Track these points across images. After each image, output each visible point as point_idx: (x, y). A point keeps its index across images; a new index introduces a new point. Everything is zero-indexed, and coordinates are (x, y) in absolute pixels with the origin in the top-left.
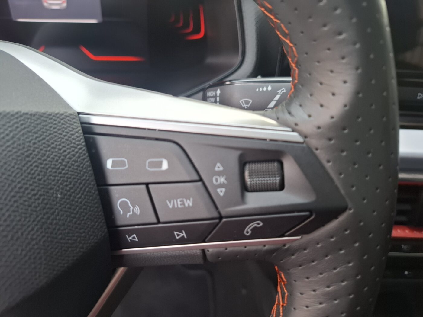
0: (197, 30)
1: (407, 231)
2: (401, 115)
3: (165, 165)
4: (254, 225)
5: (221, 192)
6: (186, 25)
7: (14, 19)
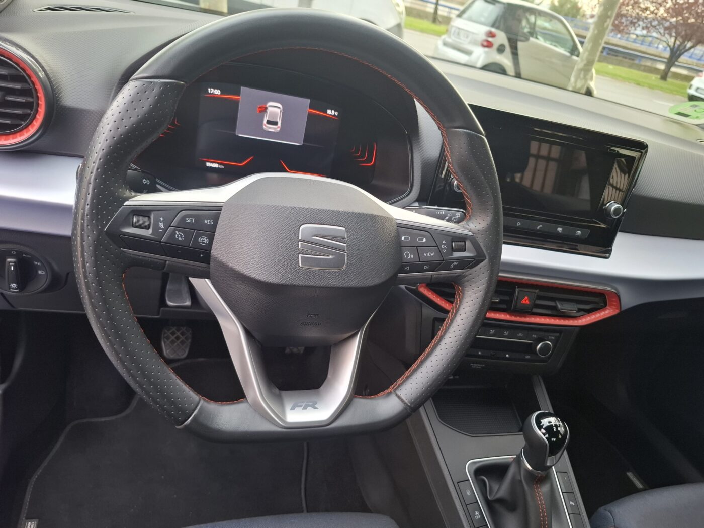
0: (369, 160)
1: (508, 316)
2: (504, 235)
3: (425, 240)
4: (455, 263)
5: (445, 251)
6: (362, 156)
7: (237, 134)
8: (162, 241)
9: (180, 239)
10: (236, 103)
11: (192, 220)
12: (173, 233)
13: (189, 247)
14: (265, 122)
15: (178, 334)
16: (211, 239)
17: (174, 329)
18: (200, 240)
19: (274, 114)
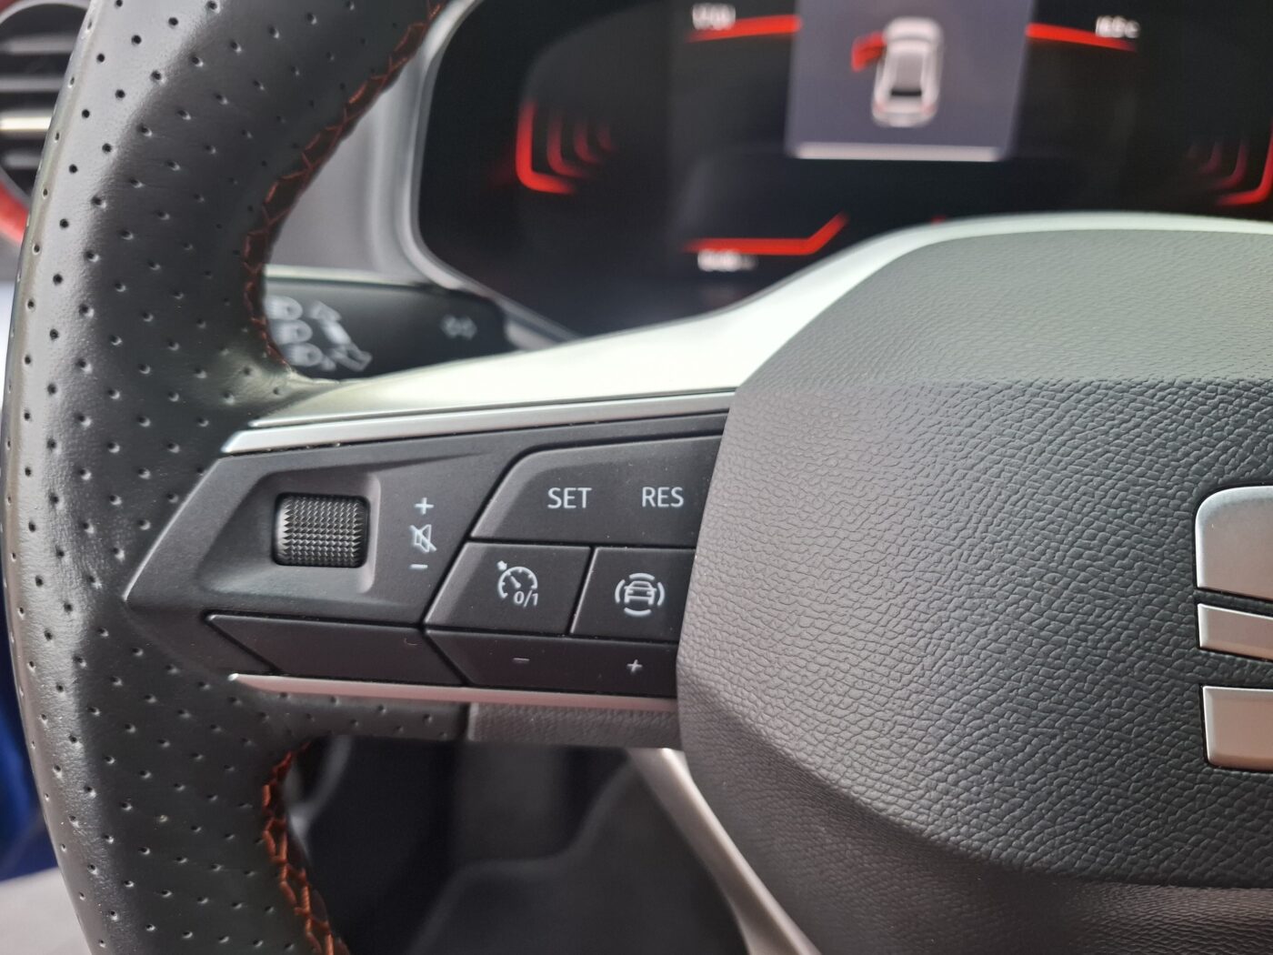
8: (428, 619)
9: (520, 599)
10: (782, 48)
11: (578, 495)
12: (486, 573)
13: (567, 633)
14: (881, 93)
16: (678, 581)
18: (625, 592)
19: (911, 64)
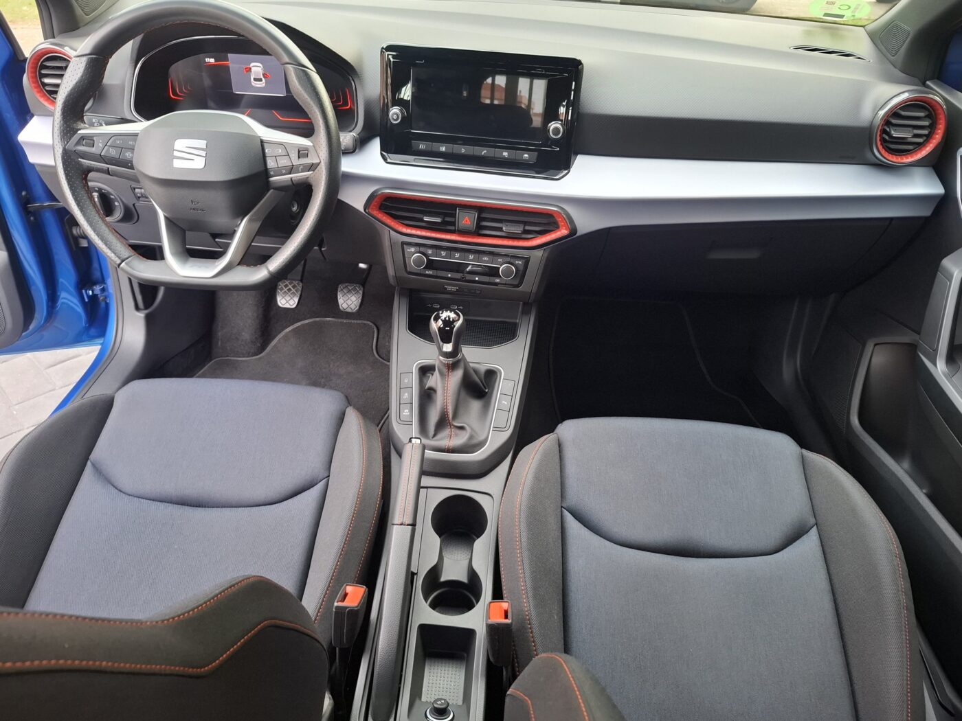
4: (301, 167)
7: (234, 92)
8: (102, 155)
10: (228, 67)
12: (108, 150)
13: (119, 159)
14: (252, 80)
15: (290, 287)
17: (287, 282)
19: (257, 73)
